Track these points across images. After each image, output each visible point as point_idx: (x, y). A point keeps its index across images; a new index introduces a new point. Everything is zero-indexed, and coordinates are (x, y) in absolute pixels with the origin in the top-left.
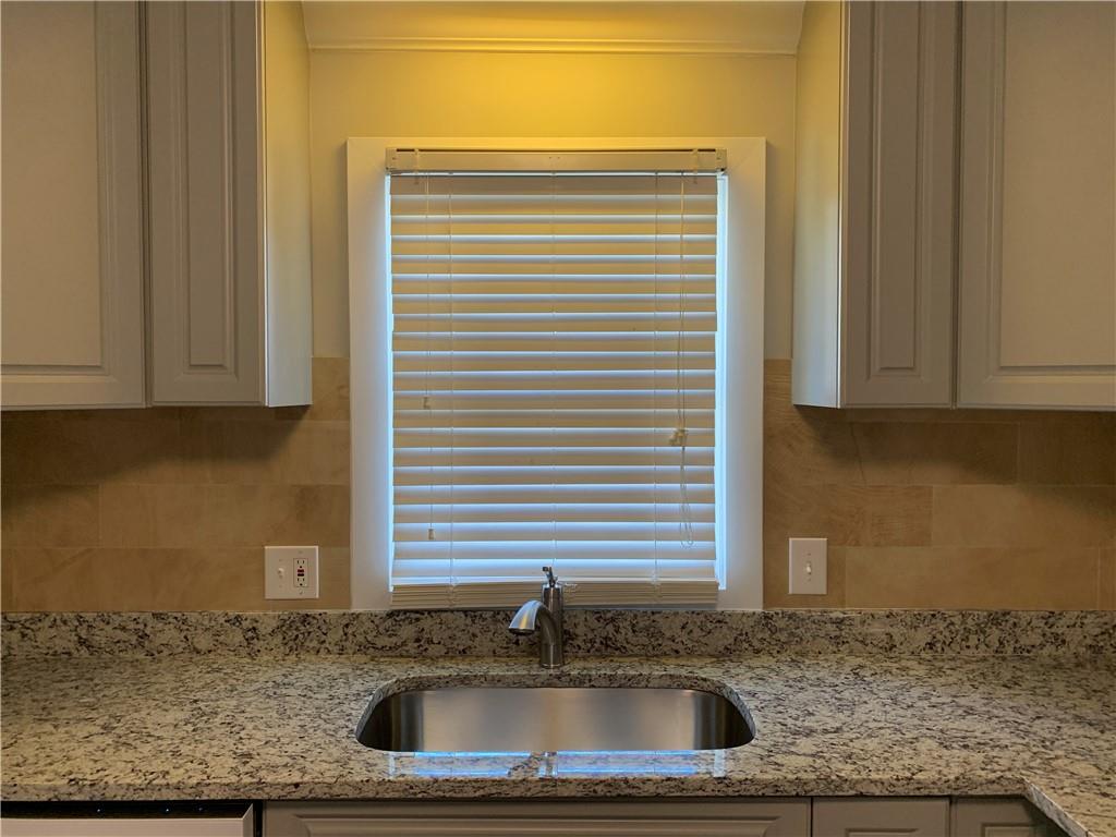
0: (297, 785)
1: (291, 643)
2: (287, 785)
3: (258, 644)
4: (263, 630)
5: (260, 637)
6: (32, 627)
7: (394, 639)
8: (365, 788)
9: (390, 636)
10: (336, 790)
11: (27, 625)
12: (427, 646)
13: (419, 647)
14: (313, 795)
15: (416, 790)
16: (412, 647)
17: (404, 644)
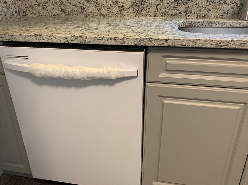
0: (166, 40)
1: (136, 12)
2: (162, 40)
3: (124, 13)
4: (126, 7)
5: (125, 9)
6: (46, 5)
7: (176, 11)
8: (198, 43)
9: (175, 10)
10: (184, 43)
11: (44, 4)
12: (189, 14)
13: (186, 14)
14: (173, 45)
15: (223, 44)
16: (183, 14)
17: (180, 13)
